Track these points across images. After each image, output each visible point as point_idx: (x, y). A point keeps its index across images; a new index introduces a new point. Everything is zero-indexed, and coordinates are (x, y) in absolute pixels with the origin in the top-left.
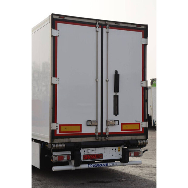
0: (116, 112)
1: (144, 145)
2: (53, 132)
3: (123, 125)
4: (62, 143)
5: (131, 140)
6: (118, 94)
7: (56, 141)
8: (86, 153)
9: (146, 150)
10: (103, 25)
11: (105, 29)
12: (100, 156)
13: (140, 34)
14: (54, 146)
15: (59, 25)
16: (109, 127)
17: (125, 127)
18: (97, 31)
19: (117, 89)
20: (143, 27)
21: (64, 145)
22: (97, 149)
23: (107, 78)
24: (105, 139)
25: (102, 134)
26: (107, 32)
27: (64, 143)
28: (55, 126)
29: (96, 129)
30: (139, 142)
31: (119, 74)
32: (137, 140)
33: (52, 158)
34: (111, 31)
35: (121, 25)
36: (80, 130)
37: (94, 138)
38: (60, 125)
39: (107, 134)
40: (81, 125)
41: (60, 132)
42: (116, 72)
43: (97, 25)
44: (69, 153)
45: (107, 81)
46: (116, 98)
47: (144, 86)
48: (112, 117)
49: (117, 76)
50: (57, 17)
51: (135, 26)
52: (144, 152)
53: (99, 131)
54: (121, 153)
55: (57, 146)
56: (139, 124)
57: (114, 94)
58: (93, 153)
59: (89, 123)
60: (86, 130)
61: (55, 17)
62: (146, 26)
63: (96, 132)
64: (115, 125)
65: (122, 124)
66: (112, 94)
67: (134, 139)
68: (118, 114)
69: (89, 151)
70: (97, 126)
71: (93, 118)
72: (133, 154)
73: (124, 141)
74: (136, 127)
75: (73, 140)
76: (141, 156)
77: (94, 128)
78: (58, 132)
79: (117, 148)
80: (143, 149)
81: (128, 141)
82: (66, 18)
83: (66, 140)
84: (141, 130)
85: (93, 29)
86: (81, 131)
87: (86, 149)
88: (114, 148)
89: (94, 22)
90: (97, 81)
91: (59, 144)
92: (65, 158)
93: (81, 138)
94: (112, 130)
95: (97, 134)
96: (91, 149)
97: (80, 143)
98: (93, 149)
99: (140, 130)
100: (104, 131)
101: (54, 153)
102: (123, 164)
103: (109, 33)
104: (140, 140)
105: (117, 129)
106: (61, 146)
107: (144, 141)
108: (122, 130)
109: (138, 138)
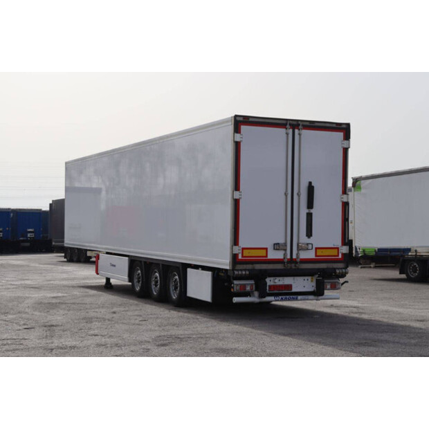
0: (309, 234)
1: (343, 275)
2: (235, 257)
3: (318, 250)
4: (245, 270)
5: (327, 268)
7: (239, 267)
8: (272, 283)
9: (346, 282)
10: (295, 125)
11: (296, 131)
12: (290, 287)
13: (341, 135)
14: (236, 272)
15: (243, 128)
16: (300, 252)
17: (319, 252)
18: (287, 134)
19: (310, 205)
20: (344, 126)
21: (248, 272)
22: (286, 278)
23: (299, 191)
24: (295, 266)
25: (291, 260)
26: (300, 134)
27: (248, 270)
28: (237, 250)
29: (285, 255)
30: (338, 271)
31: (313, 187)
32: (335, 269)
33: (233, 288)
35: (317, 124)
36: (265, 255)
37: (283, 265)
38: (243, 249)
39: (298, 260)
40: (266, 249)
41: (242, 256)
42: (310, 183)
43: (288, 126)
44: (252, 282)
45: (299, 195)
46: (309, 216)
47: (345, 200)
48: (304, 239)
49: (311, 189)
50: (241, 119)
51: (334, 126)
52: (342, 284)
53: (289, 257)
54: (314, 284)
55: (240, 272)
56: (338, 248)
57: (307, 211)
58: (281, 283)
59: (277, 247)
60: (273, 255)
61: (238, 119)
62: (348, 125)
63: (284, 258)
64: (308, 249)
65: (316, 248)
66: (304, 211)
67: (331, 267)
68: (311, 235)
69: (276, 281)
70: (285, 250)
71: (281, 241)
72: (329, 287)
73: (318, 269)
74: (335, 252)
75: (258, 267)
76: (339, 289)
77: (283, 252)
78: (240, 257)
79: (310, 278)
80: (342, 280)
81: (323, 269)
82: (251, 120)
84: (340, 256)
85: (282, 131)
86: (267, 256)
87: (272, 279)
88: (306, 278)
89: (284, 122)
90: (286, 195)
91: (241, 270)
92: (248, 288)
93: (267, 265)
94: (305, 255)
95: (286, 260)
96: (278, 279)
97: (266, 270)
98: (281, 278)
99: (338, 256)
100: (294, 257)
101: (236, 282)
102: (316, 298)
103: (302, 136)
104: (338, 269)
105: (310, 255)
106: (244, 273)
107: (344, 271)
108: (316, 256)
109: (335, 265)
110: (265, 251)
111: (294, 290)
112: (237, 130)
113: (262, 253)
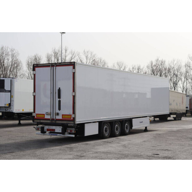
0: (59, 109)
3: (63, 116)
6: (59, 99)
8: (48, 128)
10: (53, 65)
12: (54, 130)
13: (72, 67)
15: (36, 69)
16: (56, 116)
17: (64, 117)
18: (51, 69)
19: (59, 97)
20: (73, 63)
21: (36, 123)
22: (53, 126)
24: (54, 122)
25: (53, 119)
28: (34, 114)
30: (69, 125)
34: (57, 67)
35: (62, 64)
37: (50, 121)
38: (37, 114)
39: (55, 119)
40: (44, 114)
42: (59, 88)
43: (51, 66)
45: (56, 93)
46: (60, 102)
47: (74, 95)
48: (57, 111)
49: (59, 90)
51: (69, 63)
53: (52, 118)
56: (71, 115)
58: (51, 128)
59: (47, 114)
60: (47, 117)
65: (62, 115)
66: (57, 100)
72: (69, 131)
74: (69, 117)
75: (41, 121)
77: (50, 116)
78: (36, 117)
81: (64, 124)
82: (39, 65)
83: (39, 121)
85: (49, 68)
87: (48, 126)
88: (60, 127)
90: (51, 93)
93: (45, 121)
94: (58, 117)
95: (51, 119)
96: (50, 126)
98: (51, 126)
99: (71, 118)
100: (54, 118)
103: (56, 69)
105: (60, 117)
108: (62, 118)
109: (70, 122)
110: (44, 115)
111: (56, 131)
112: (34, 70)
113: (43, 116)
